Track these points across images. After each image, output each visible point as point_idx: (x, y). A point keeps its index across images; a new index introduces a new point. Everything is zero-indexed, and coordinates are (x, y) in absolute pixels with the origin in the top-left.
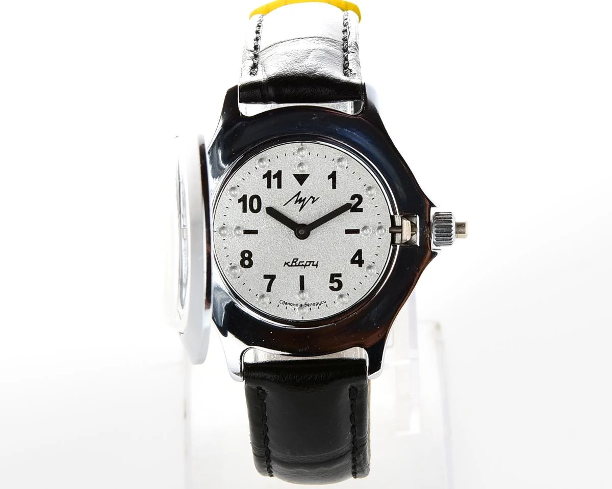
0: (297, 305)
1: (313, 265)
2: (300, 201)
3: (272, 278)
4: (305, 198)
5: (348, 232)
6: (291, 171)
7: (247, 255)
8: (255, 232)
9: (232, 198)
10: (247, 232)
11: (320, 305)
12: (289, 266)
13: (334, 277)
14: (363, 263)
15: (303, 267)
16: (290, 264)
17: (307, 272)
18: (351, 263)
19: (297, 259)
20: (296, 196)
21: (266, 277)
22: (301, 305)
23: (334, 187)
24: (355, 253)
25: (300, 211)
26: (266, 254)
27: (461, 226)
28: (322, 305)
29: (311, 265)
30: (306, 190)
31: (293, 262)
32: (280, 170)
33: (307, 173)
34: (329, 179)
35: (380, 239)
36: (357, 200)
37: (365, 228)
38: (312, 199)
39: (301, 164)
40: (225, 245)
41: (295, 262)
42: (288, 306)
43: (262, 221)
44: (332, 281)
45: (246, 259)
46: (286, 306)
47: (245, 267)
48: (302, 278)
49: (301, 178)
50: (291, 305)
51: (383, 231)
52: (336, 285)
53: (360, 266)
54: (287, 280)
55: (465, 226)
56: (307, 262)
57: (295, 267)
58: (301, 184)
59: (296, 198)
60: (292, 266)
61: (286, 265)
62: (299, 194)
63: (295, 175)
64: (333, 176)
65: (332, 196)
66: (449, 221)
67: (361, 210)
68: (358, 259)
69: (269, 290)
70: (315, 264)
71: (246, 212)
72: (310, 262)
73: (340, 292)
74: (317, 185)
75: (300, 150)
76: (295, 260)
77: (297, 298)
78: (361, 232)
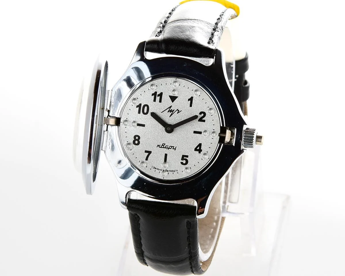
0: (161, 170)
1: (173, 149)
2: (171, 111)
3: (150, 153)
4: (174, 110)
5: (195, 132)
6: (168, 94)
7: (137, 138)
8: (143, 125)
9: (133, 105)
10: (139, 125)
11: (174, 172)
12: (160, 147)
13: (184, 157)
14: (202, 151)
15: (168, 149)
16: (160, 146)
17: (170, 152)
18: (195, 151)
19: (165, 144)
20: (169, 108)
21: (146, 152)
22: (164, 171)
23: (191, 106)
24: (197, 145)
25: (170, 117)
26: (148, 138)
27: (259, 138)
28: (175, 172)
29: (172, 148)
30: (175, 105)
31: (162, 145)
32: (162, 92)
33: (177, 96)
34: (188, 101)
35: (213, 139)
36: (202, 115)
37: (205, 131)
38: (177, 111)
39: (174, 90)
40: (126, 131)
41: (163, 146)
42: (156, 170)
43: (148, 119)
44: (183, 159)
45: (136, 140)
46: (155, 170)
47: (135, 145)
48: (166, 155)
49: (173, 98)
50: (158, 169)
51: (215, 135)
52: (184, 162)
53: (200, 153)
54: (158, 155)
55: (261, 138)
56: (170, 146)
57: (163, 148)
58: (173, 102)
59: (169, 109)
60: (161, 147)
61: (158, 147)
62: (170, 107)
63: (170, 96)
64: (191, 99)
65: (189, 111)
66: (252, 134)
67: (204, 121)
68: (199, 149)
69: (147, 159)
70: (174, 148)
71: (140, 113)
72: (172, 147)
73: (186, 166)
74: (182, 103)
75: (175, 82)
76: (163, 145)
77: (161, 166)
78: (202, 133)
